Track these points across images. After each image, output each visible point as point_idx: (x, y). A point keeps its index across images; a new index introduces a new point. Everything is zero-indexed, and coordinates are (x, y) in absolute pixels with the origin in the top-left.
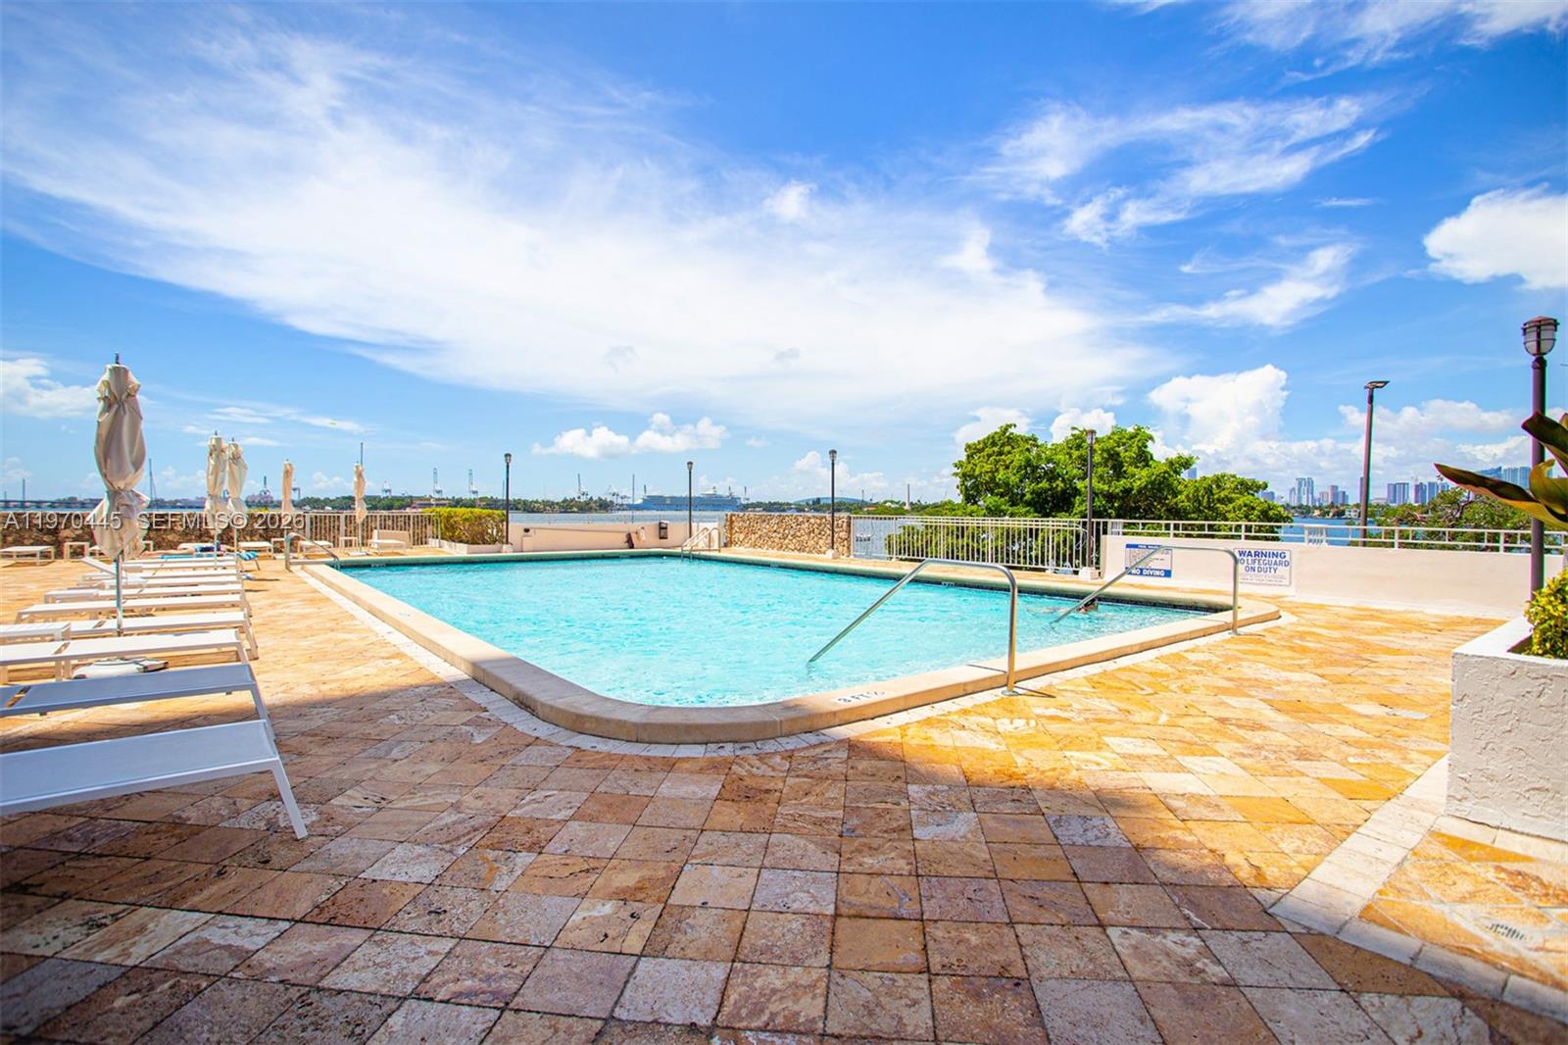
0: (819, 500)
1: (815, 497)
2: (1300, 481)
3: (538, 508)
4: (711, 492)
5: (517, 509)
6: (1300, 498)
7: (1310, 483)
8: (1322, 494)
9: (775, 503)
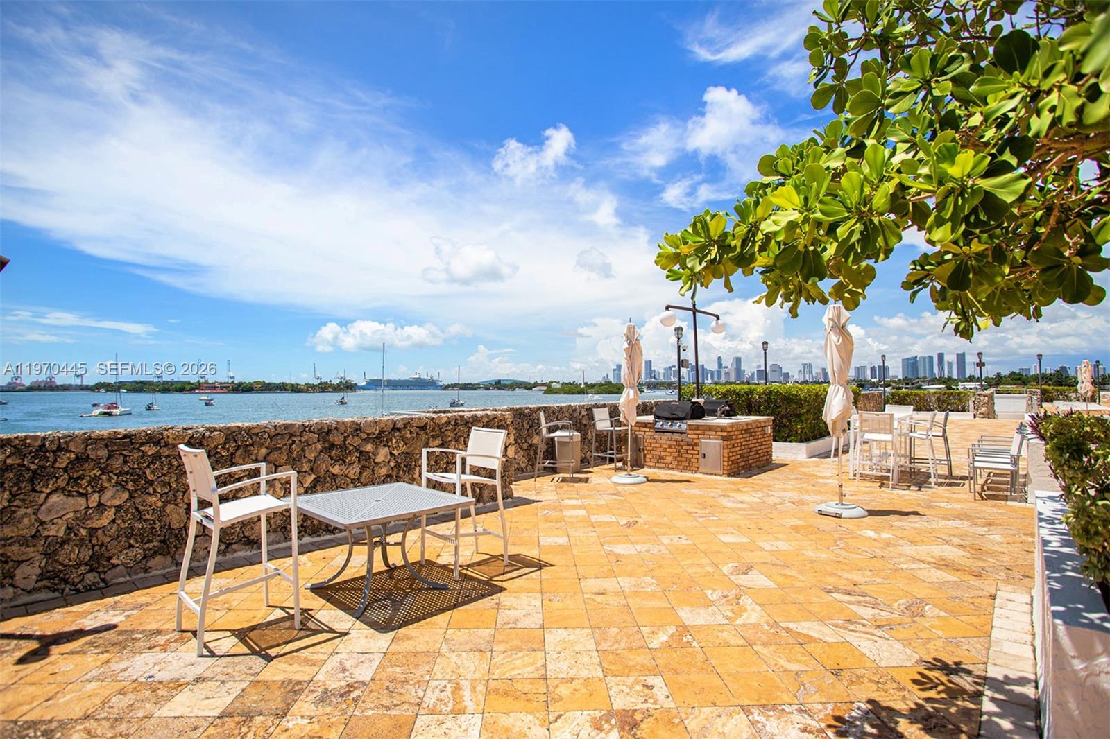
0: (499, 381)
1: (497, 378)
2: (804, 365)
3: (303, 389)
4: (417, 376)
5: (285, 390)
6: (804, 376)
7: (810, 366)
8: (817, 373)
9: (468, 384)
